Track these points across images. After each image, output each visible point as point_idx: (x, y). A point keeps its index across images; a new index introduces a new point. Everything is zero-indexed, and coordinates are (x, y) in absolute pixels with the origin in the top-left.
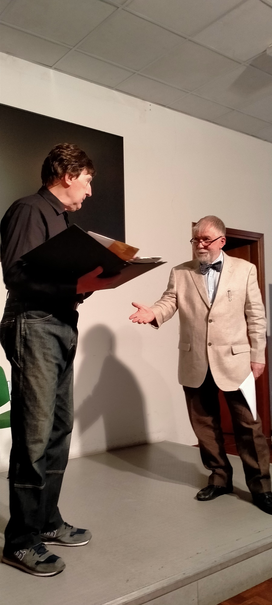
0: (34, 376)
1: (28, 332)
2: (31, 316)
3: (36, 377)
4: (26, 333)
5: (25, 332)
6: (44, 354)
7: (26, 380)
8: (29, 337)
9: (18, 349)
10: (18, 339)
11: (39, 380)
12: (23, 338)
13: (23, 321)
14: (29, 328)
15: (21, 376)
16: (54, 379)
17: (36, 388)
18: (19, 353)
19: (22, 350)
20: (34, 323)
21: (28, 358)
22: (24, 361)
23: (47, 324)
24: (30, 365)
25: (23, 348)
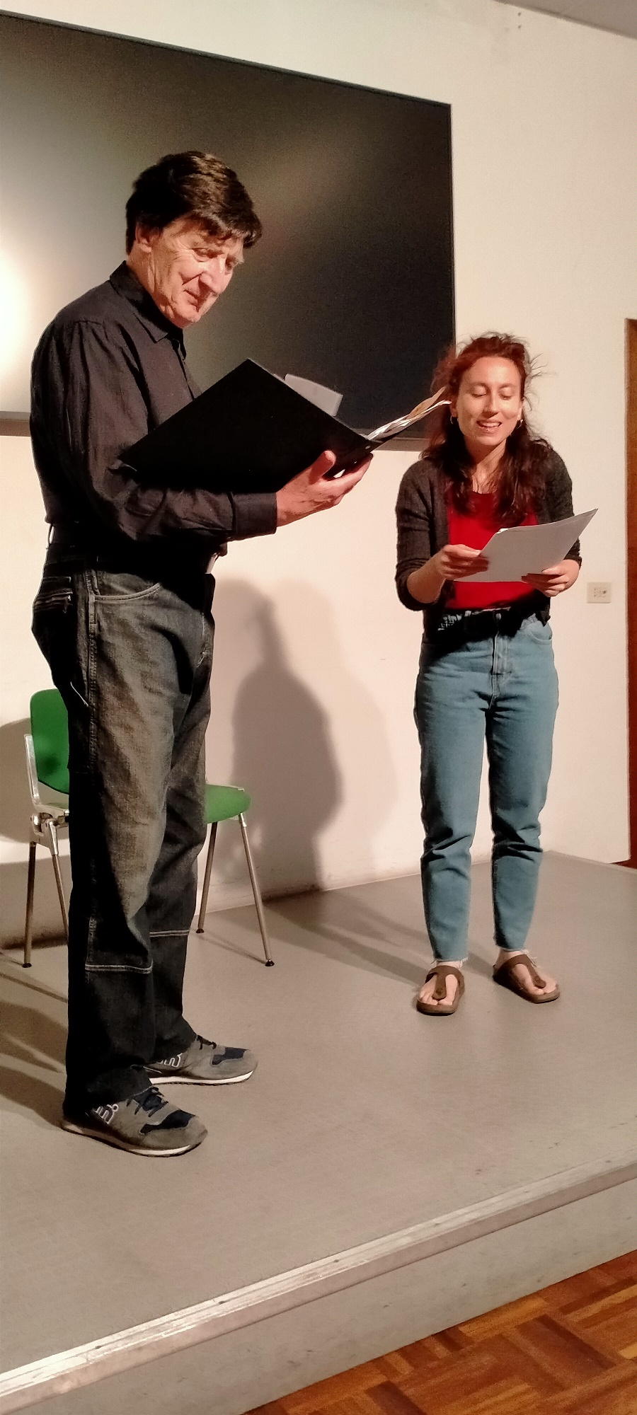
0: (121, 725)
1: (104, 624)
2: (110, 587)
3: (128, 729)
4: (99, 627)
5: (96, 625)
6: (144, 675)
7: (104, 733)
8: (108, 637)
9: (84, 665)
10: (82, 641)
11: (135, 735)
12: (94, 639)
13: (92, 598)
14: (108, 616)
15: (93, 726)
16: (166, 731)
17: (127, 752)
18: (84, 673)
19: (93, 666)
20: (120, 605)
21: (107, 686)
22: (98, 693)
23: (148, 605)
24: (111, 699)
25: (95, 661)
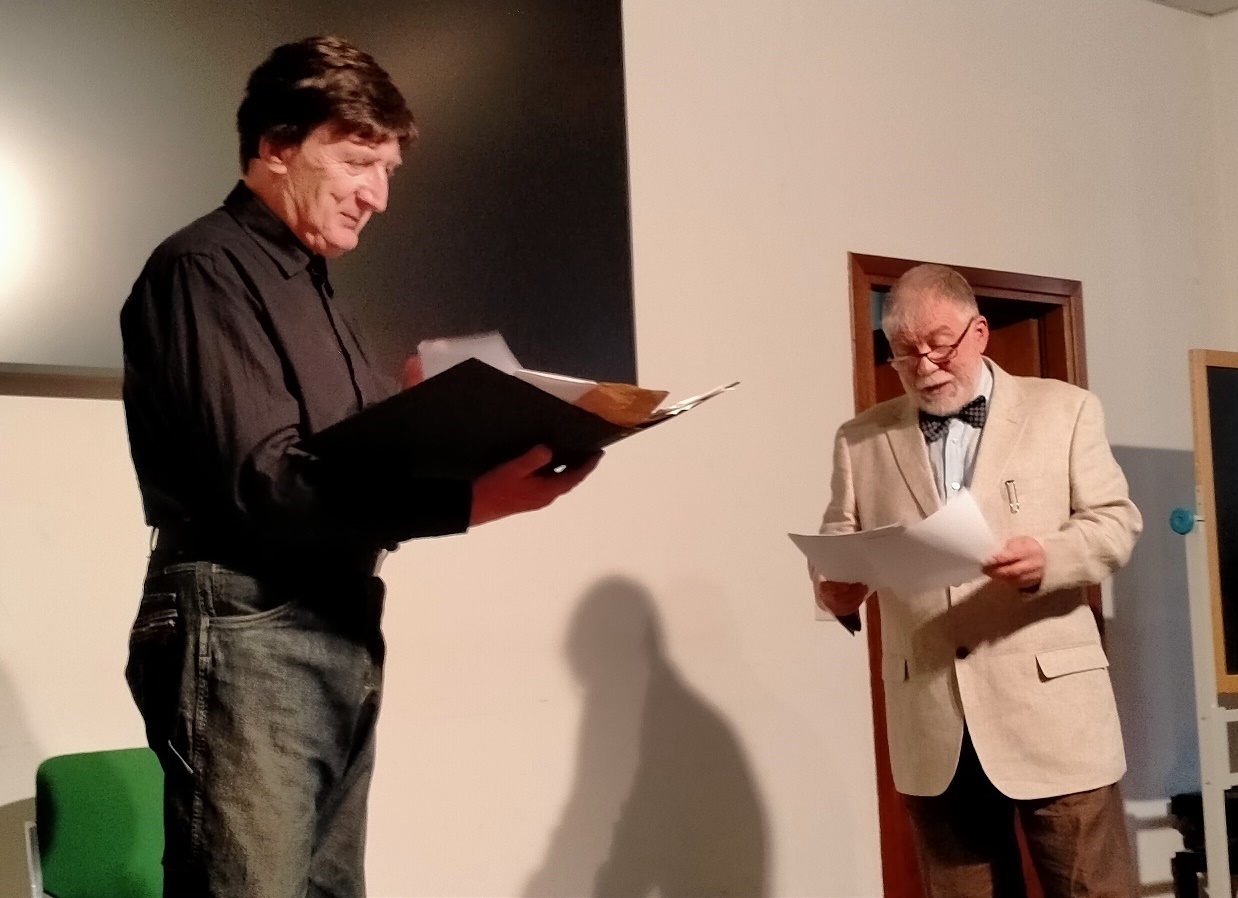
0: (237, 800)
1: (220, 656)
2: (229, 604)
3: (247, 806)
4: (214, 662)
5: (210, 658)
6: (274, 729)
7: (213, 813)
8: (222, 674)
9: (189, 715)
10: (188, 681)
11: (257, 814)
12: (205, 678)
13: (205, 622)
14: (225, 646)
15: (198, 803)
16: (304, 809)
17: (243, 839)
18: (189, 726)
19: (202, 715)
20: (242, 629)
21: (220, 742)
22: (208, 755)
23: (283, 627)
24: (225, 765)
25: (205, 709)
